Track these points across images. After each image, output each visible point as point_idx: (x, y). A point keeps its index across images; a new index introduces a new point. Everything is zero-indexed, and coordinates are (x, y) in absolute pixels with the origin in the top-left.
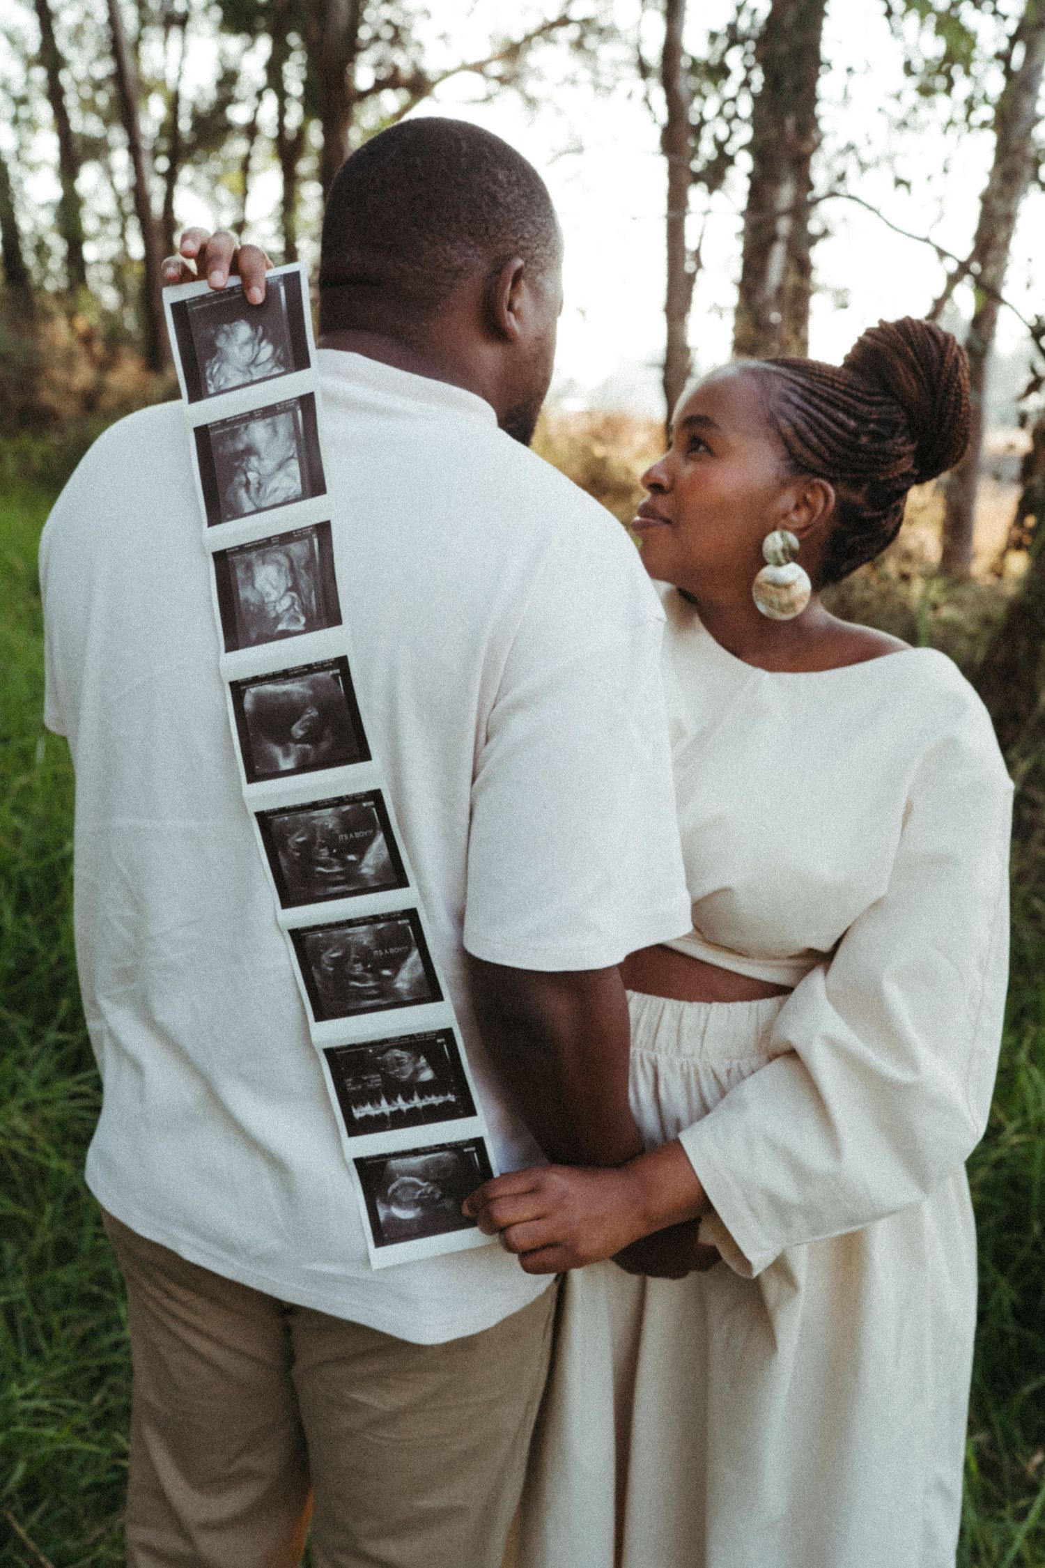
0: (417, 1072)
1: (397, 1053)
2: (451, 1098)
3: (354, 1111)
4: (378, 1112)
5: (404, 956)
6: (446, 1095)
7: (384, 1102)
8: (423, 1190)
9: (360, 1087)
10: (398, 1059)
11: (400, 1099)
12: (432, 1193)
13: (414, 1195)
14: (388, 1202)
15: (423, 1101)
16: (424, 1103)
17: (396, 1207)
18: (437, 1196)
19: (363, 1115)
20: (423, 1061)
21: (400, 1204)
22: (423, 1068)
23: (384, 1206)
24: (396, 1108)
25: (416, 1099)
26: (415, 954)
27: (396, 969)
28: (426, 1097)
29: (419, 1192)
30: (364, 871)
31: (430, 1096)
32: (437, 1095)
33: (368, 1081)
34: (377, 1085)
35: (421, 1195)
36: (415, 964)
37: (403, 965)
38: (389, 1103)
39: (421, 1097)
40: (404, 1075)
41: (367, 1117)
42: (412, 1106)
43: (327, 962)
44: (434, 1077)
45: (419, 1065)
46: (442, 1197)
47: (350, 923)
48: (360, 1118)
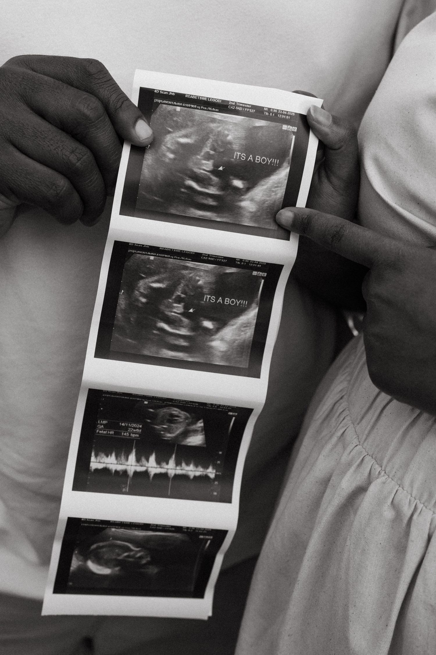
0: (186, 434)
1: (175, 411)
2: (211, 472)
3: (93, 459)
4: (120, 468)
5: (240, 311)
6: (207, 468)
7: (132, 457)
8: (132, 553)
9: (112, 432)
10: (172, 415)
11: (152, 458)
12: (141, 558)
13: (119, 555)
14: (86, 556)
15: (178, 468)
16: (179, 471)
17: (93, 562)
18: (144, 561)
19: (100, 466)
20: (200, 424)
21: (99, 561)
22: (195, 432)
23: (81, 558)
24: (143, 469)
25: (172, 463)
26: (252, 314)
27: (222, 324)
28: (183, 464)
29: (126, 554)
30: (243, 204)
31: (188, 464)
32: (196, 466)
33: (126, 429)
34: (133, 435)
35: (128, 556)
36: (246, 325)
37: (232, 322)
38: (138, 460)
39: (178, 463)
40: (170, 433)
41: (106, 471)
42: (163, 471)
43: (142, 291)
44: (204, 444)
45: (194, 427)
46: (149, 563)
47: (197, 257)
48: (96, 470)
